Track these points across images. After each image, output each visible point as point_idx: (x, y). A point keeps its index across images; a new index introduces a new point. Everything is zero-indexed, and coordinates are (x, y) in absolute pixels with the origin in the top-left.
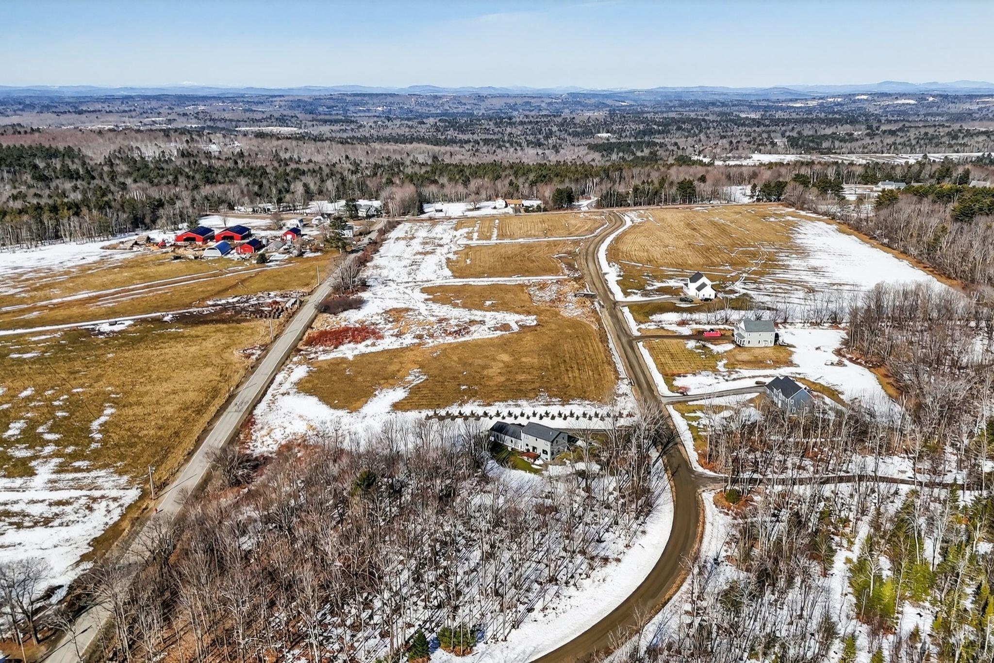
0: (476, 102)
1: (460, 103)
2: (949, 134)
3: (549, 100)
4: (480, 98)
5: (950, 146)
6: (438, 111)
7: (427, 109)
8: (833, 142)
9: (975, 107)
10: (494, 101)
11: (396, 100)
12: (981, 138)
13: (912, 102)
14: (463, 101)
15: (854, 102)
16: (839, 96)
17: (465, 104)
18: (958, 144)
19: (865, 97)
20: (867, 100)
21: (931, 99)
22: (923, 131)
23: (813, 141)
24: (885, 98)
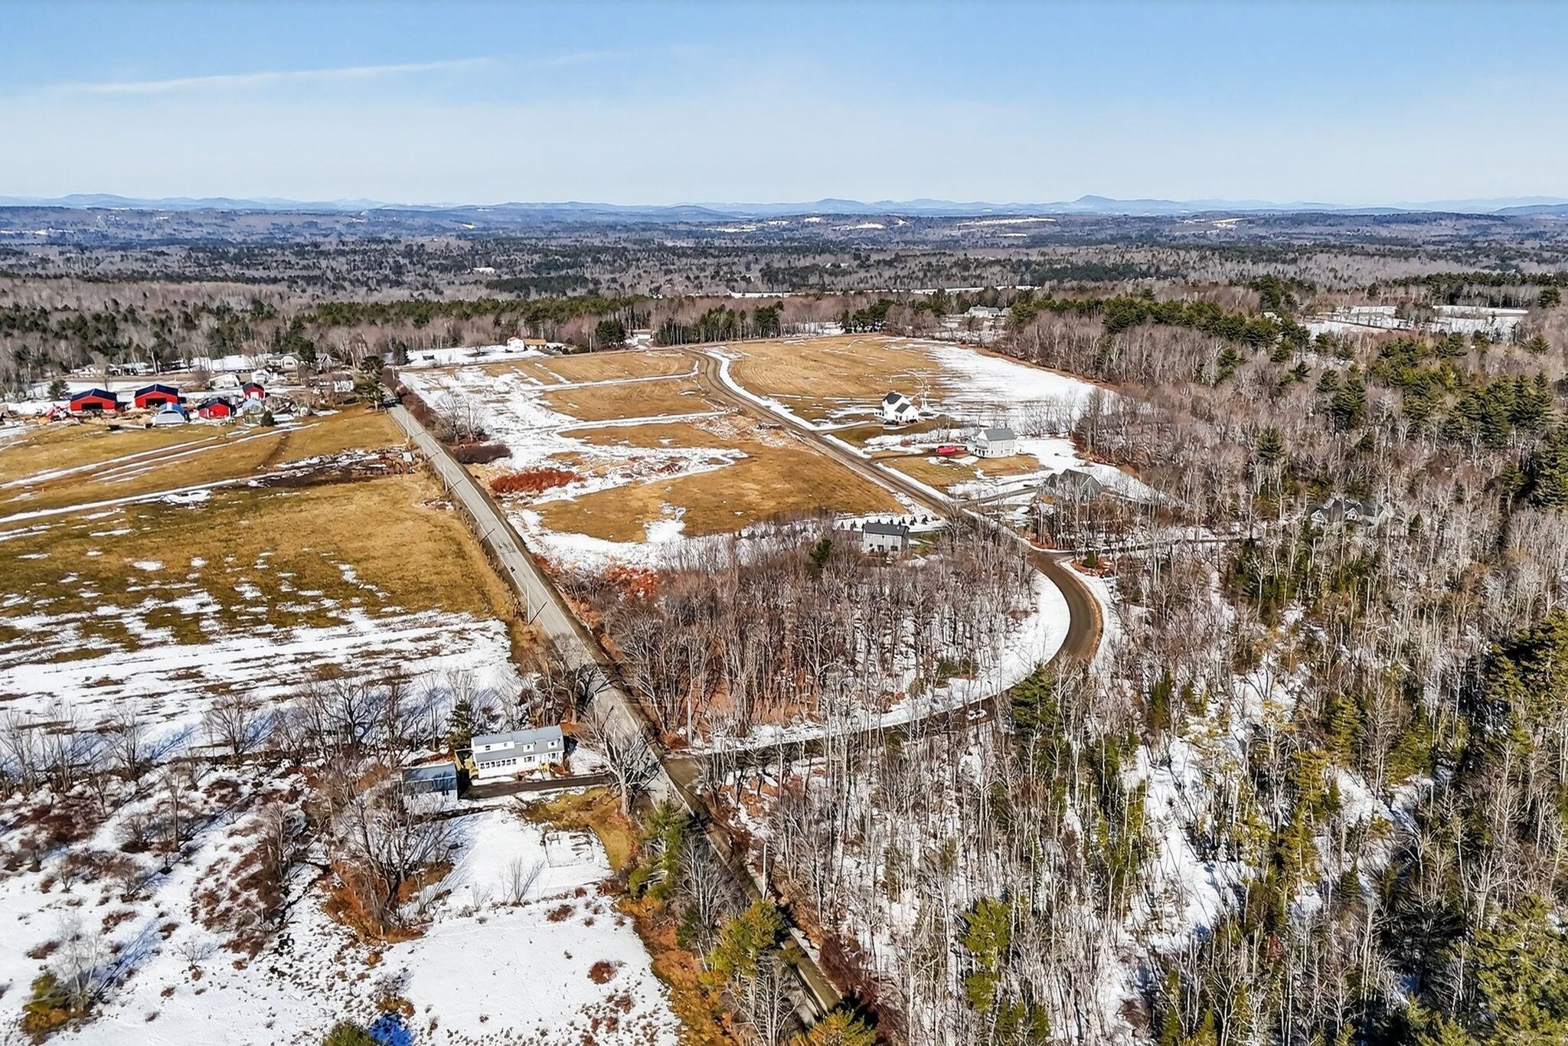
0: (219, 221)
1: (189, 223)
2: (956, 264)
3: (348, 220)
4: (229, 216)
5: (965, 279)
6: (155, 236)
7: (135, 233)
8: (821, 276)
9: (956, 233)
10: (252, 220)
11: (67, 217)
12: (996, 269)
13: (880, 226)
14: (196, 220)
15: (805, 226)
16: (783, 218)
17: (200, 225)
18: (972, 276)
19: (817, 220)
20: (819, 224)
21: (901, 223)
22: (924, 260)
23: (796, 276)
24: (842, 222)
